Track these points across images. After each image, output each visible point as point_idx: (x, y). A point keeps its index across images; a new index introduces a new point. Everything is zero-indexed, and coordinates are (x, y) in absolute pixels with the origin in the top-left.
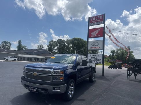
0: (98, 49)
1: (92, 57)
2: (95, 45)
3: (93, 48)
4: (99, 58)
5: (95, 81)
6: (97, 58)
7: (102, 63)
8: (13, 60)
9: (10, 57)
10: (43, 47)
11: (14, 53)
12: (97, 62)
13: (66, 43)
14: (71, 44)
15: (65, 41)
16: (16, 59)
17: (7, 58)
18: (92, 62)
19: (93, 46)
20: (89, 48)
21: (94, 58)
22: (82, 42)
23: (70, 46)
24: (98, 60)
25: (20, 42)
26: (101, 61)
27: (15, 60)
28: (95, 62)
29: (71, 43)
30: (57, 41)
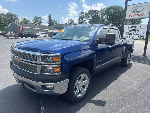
0: (141, 16)
1: (131, 29)
2: (138, 10)
3: (133, 15)
4: (140, 31)
5: (131, 64)
6: (138, 31)
7: (145, 38)
8: (44, 36)
9: (41, 33)
10: (73, 21)
11: (44, 28)
12: (138, 36)
13: (99, 14)
14: (105, 15)
15: (98, 12)
16: (47, 35)
17: (38, 34)
18: (130, 37)
19: (134, 12)
20: (127, 17)
21: (134, 31)
22: (120, 11)
23: (105, 17)
24: (139, 34)
25: (50, 17)
26: (145, 35)
27: (45, 36)
28: (135, 37)
29: (106, 13)
30: (88, 12)
